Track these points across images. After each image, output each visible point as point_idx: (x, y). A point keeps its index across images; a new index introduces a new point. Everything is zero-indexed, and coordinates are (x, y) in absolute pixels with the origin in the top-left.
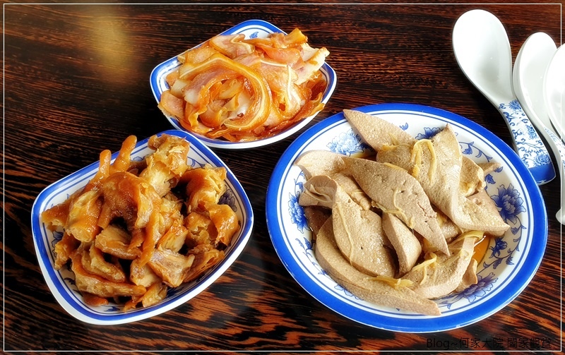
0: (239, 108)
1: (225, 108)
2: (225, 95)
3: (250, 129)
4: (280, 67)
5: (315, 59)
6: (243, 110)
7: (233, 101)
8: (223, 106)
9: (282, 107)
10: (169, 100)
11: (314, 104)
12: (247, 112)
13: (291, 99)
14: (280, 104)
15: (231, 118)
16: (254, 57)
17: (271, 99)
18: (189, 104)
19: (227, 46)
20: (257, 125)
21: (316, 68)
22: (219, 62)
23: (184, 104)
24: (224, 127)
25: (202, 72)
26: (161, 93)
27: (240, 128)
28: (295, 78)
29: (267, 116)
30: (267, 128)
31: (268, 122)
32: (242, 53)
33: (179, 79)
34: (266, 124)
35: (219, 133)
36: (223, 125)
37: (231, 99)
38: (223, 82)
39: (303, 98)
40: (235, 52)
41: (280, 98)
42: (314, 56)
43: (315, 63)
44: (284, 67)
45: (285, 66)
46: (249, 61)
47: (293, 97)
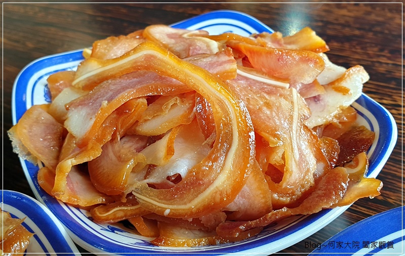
0: (174, 161)
1: (141, 155)
2: (148, 127)
3: (191, 214)
4: (276, 87)
5: (344, 84)
6: (182, 166)
7: (162, 144)
8: (139, 150)
9: (275, 174)
10: (37, 121)
11: (351, 176)
12: (190, 172)
13: (297, 157)
14: (270, 165)
15: (151, 180)
16: (224, 58)
17: (252, 152)
18: (72, 137)
19: (173, 41)
20: (209, 208)
21: (348, 101)
22: (149, 58)
23: (63, 135)
24: (132, 200)
25: (113, 77)
26: (29, 106)
27: (168, 209)
28: (306, 113)
29: (237, 188)
30: (233, 217)
31: (238, 203)
32: (200, 52)
33: (71, 86)
34: (232, 207)
35: (118, 212)
36: (131, 194)
37: (159, 137)
38: (151, 100)
39: (319, 157)
40: (187, 50)
41: (273, 150)
42: (341, 78)
43: (345, 91)
44: (283, 88)
45: (287, 86)
46: (212, 65)
47: (301, 154)
